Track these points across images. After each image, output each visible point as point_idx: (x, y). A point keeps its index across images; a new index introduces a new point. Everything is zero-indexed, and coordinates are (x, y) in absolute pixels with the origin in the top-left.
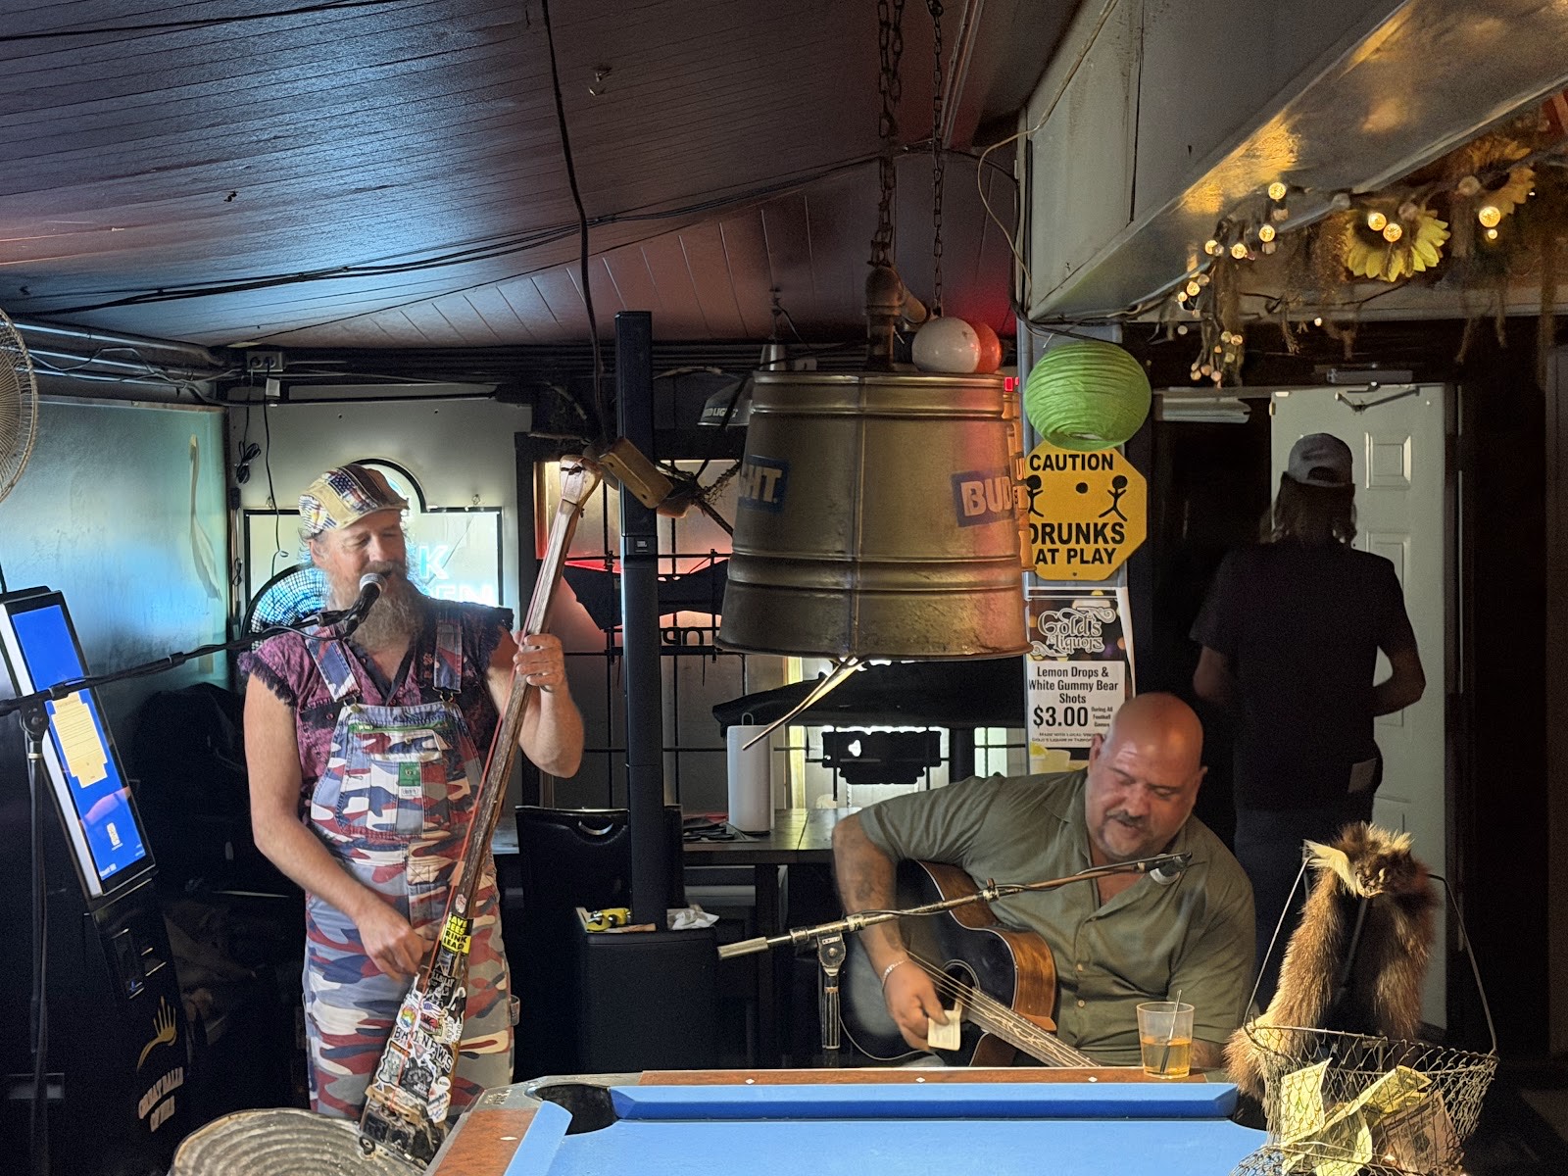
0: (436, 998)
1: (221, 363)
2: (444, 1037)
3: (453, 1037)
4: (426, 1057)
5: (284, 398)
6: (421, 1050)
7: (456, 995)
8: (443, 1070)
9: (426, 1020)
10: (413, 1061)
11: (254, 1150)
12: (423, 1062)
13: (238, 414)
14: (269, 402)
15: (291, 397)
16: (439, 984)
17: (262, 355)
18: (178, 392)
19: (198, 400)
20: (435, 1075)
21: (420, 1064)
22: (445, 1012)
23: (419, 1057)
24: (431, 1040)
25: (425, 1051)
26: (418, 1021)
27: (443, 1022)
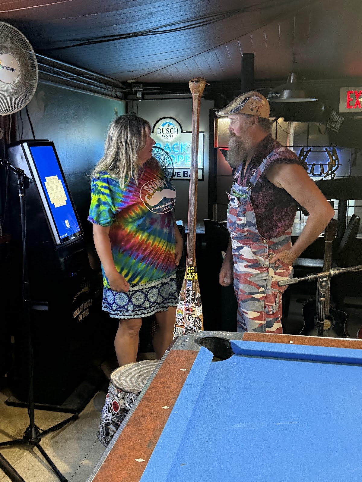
0: (189, 300)
1: (124, 87)
2: (196, 314)
3: (200, 313)
4: (191, 325)
5: (143, 98)
6: (188, 323)
7: (197, 297)
8: (199, 327)
9: (188, 310)
10: (186, 328)
11: (138, 373)
12: (190, 327)
13: (130, 104)
14: (138, 100)
15: (145, 98)
16: (189, 294)
17: (137, 85)
18: (111, 94)
19: (117, 97)
20: (196, 330)
21: (189, 328)
22: (194, 305)
23: (188, 326)
24: (191, 317)
25: (190, 323)
26: (184, 312)
27: (194, 309)
